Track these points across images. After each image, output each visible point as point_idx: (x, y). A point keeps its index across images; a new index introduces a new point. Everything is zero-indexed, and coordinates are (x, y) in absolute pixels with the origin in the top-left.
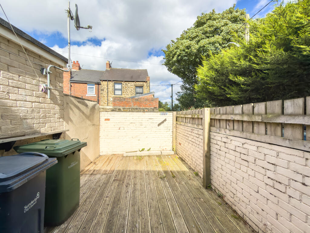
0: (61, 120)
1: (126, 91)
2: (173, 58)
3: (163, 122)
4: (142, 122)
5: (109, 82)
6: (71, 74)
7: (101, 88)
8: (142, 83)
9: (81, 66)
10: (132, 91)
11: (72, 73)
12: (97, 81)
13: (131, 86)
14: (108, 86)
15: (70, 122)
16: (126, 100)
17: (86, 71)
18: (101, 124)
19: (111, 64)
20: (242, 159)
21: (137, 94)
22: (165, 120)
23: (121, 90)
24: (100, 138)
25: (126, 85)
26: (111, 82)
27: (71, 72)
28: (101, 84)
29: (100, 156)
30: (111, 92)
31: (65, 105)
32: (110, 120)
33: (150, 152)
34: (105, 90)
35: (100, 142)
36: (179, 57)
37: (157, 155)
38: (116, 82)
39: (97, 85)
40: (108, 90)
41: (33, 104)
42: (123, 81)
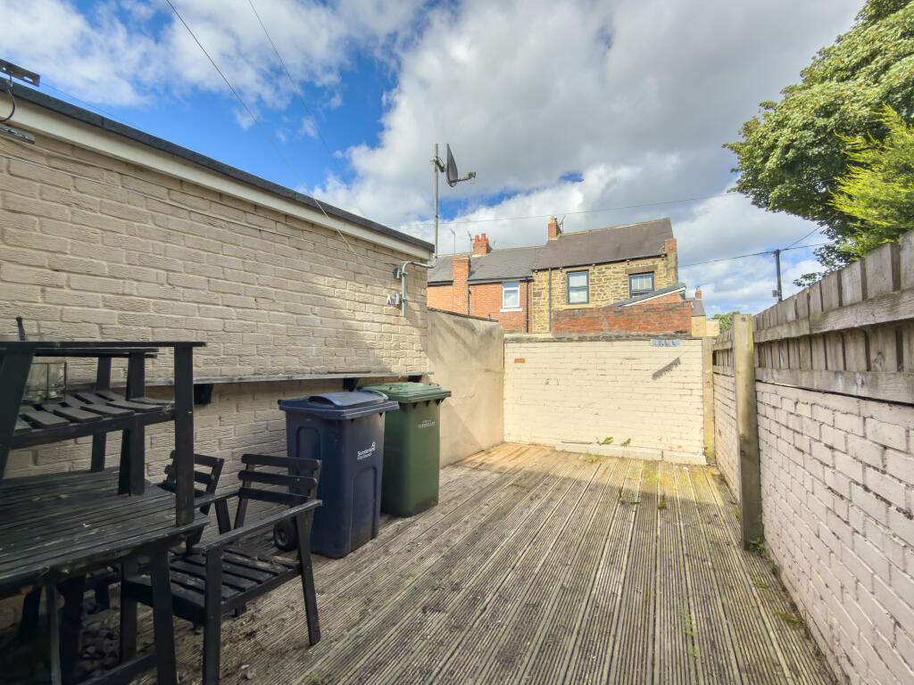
0: (423, 354)
1: (601, 290)
2: (766, 159)
3: (668, 368)
4: (604, 366)
5: (553, 272)
6: (470, 266)
7: (534, 289)
8: (649, 262)
9: (491, 245)
10: (619, 287)
11: (472, 264)
12: (524, 273)
13: (616, 276)
14: (550, 284)
15: (438, 360)
16: (587, 315)
17: (502, 252)
18: (506, 370)
19: (562, 223)
20: (796, 448)
21: (635, 294)
22: (677, 362)
23: (586, 288)
24: (505, 402)
25: (599, 273)
26: (558, 272)
27: (469, 261)
28: (533, 281)
29: (503, 442)
30: (558, 298)
31: (429, 329)
32: (527, 360)
33: (626, 449)
34: (545, 293)
35: (506, 412)
36: (790, 154)
37: (650, 459)
38: (573, 268)
39: (525, 284)
40: (550, 294)
41: (383, 326)
42: (590, 265)
